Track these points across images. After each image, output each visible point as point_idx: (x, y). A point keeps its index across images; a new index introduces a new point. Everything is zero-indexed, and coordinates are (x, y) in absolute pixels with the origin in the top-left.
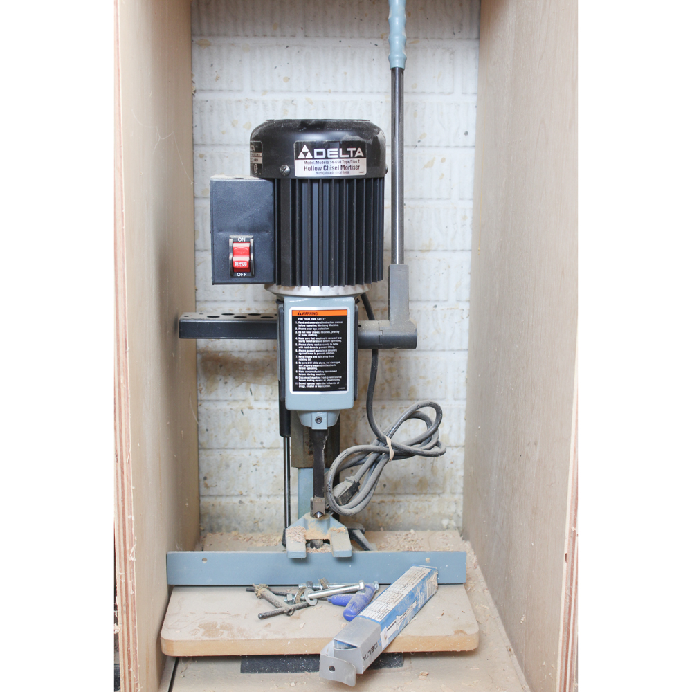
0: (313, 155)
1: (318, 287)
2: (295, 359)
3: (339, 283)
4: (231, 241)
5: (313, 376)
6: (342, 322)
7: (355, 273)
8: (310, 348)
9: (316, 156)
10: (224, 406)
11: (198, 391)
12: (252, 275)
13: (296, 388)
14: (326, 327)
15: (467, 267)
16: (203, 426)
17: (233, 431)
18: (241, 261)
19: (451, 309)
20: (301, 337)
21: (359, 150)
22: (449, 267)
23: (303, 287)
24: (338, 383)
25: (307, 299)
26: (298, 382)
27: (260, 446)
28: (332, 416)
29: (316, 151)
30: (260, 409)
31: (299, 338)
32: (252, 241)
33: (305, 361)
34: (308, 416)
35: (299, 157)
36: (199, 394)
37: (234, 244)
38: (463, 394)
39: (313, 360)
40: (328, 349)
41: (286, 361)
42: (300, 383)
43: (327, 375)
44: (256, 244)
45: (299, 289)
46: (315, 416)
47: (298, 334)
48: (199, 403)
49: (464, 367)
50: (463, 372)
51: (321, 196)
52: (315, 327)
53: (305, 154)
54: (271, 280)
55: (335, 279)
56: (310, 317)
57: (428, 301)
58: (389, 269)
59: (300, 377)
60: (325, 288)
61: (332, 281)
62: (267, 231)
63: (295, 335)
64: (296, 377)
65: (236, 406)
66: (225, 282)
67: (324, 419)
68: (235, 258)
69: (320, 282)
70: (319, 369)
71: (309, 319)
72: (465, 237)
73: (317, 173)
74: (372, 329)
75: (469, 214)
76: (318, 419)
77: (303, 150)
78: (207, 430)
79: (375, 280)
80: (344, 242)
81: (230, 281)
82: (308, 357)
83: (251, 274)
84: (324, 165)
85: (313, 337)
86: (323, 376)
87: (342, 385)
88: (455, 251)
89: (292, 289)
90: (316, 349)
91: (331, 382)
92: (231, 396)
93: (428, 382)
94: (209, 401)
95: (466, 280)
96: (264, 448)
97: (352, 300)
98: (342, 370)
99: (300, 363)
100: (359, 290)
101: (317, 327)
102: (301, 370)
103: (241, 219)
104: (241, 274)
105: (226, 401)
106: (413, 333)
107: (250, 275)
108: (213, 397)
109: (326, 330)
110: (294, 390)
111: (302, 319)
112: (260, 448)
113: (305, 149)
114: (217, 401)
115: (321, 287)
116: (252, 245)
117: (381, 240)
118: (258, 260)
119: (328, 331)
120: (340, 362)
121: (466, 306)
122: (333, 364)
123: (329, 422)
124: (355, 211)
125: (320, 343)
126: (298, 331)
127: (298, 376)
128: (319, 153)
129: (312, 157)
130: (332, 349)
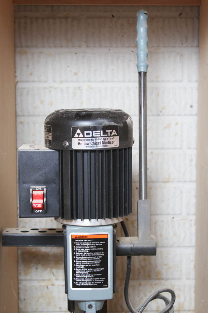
0: (84, 135)
1: (88, 220)
2: (74, 267)
3: (101, 217)
4: (31, 190)
5: (86, 278)
6: (104, 243)
7: (112, 211)
8: (84, 259)
9: (85, 136)
10: (36, 284)
11: (19, 274)
12: (45, 212)
13: (75, 286)
14: (94, 246)
15: (193, 193)
16: (22, 296)
17: (41, 300)
18: (38, 203)
19: (184, 219)
20: (78, 252)
21: (114, 131)
22: (182, 192)
23: (78, 220)
24: (102, 282)
25: (81, 227)
26: (76, 282)
27: (59, 310)
28: (98, 304)
29: (85, 132)
30: (59, 285)
31: (76, 253)
32: (45, 189)
33: (80, 268)
34: (83, 303)
35: (75, 137)
36: (19, 276)
37: (34, 192)
38: (193, 275)
39: (86, 267)
40: (95, 260)
42: (77, 283)
43: (95, 277)
44: (48, 192)
45: (76, 222)
46: (88, 304)
47: (76, 250)
48: (20, 282)
49: (193, 257)
50: (192, 261)
51: (89, 161)
52: (86, 246)
53: (79, 134)
54: (58, 215)
55: (99, 215)
56: (83, 239)
57: (168, 214)
58: (138, 203)
59: (77, 279)
60: (93, 220)
61: (97, 216)
62: (55, 183)
63: (73, 251)
64: (75, 279)
65: (44, 284)
66: (28, 216)
67: (94, 306)
68: (34, 201)
69: (90, 217)
70: (90, 273)
71: (83, 240)
72: (191, 173)
73: (87, 146)
74: (126, 243)
75: (194, 158)
76: (90, 306)
77: (77, 132)
78: (24, 300)
79: (125, 214)
80: (105, 190)
81: (31, 216)
82: (82, 265)
83: (45, 211)
84: (91, 141)
85: (85, 252)
86: (92, 278)
87: (105, 284)
88: (185, 182)
89: (71, 221)
90: (87, 260)
91: (98, 282)
92: (40, 277)
93: (169, 268)
94: (26, 280)
95: (193, 201)
97: (111, 227)
98: (105, 274)
99: (77, 269)
100: (116, 221)
101: (88, 246)
102: (78, 274)
103: (38, 176)
104: (38, 211)
105: (37, 280)
106: (153, 246)
107: (44, 212)
108: (28, 277)
109: (94, 248)
110: (73, 287)
111: (78, 240)
112: (59, 312)
113: (79, 131)
114: (31, 280)
115: (90, 220)
116: (45, 192)
117: (130, 188)
118: (49, 202)
119: (95, 248)
120: (103, 269)
121: (193, 218)
122: (99, 270)
123: (97, 308)
124: (112, 170)
125: (90, 256)
126: (75, 248)
127: (76, 278)
128: (88, 134)
129: (83, 136)
130: (98, 260)
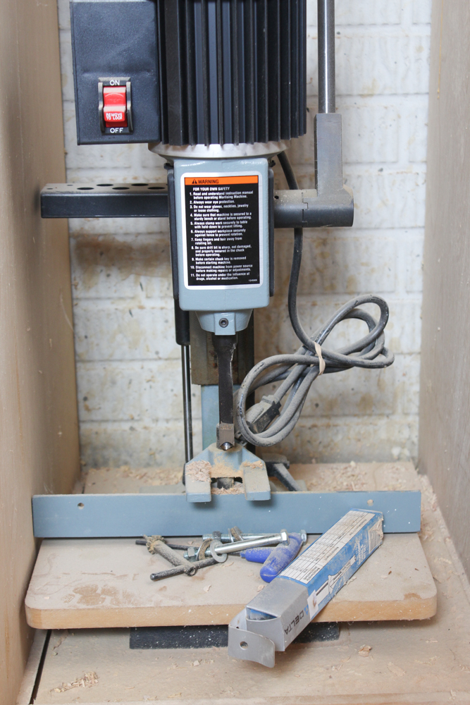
1: (219, 146)
2: (190, 243)
3: (247, 140)
4: (100, 85)
5: (215, 265)
6: (252, 193)
7: (267, 126)
8: (211, 226)
10: (107, 306)
11: (73, 287)
12: (130, 131)
13: (192, 282)
14: (230, 199)
15: (423, 117)
16: (81, 331)
17: (119, 337)
18: (115, 112)
19: (402, 173)
20: (197, 213)
22: (399, 117)
23: (198, 146)
24: (248, 274)
25: (204, 162)
26: (195, 273)
27: (155, 356)
28: (241, 317)
30: (153, 308)
31: (195, 215)
32: (128, 84)
33: (203, 246)
34: (210, 317)
36: (74, 290)
37: (105, 89)
38: (418, 284)
39: (214, 243)
40: (233, 229)
41: (179, 245)
42: (197, 275)
43: (233, 263)
44: (134, 89)
45: (193, 149)
46: (219, 317)
47: (193, 209)
48: (75, 302)
49: (419, 249)
50: (418, 256)
51: (219, 20)
52: (215, 200)
54: (156, 138)
55: (240, 135)
56: (209, 186)
57: (371, 163)
58: (315, 120)
59: (197, 267)
60: (228, 146)
61: (237, 137)
62: (149, 71)
63: (189, 211)
64: (193, 267)
65: (122, 305)
66: (95, 141)
67: (231, 322)
68: (107, 109)
69: (221, 138)
70: (222, 255)
71: (207, 189)
72: (419, 75)
74: (293, 201)
75: (426, 45)
76: (223, 321)
78: (86, 337)
79: (294, 135)
80: (252, 82)
81: (101, 140)
82: (208, 240)
83: (129, 129)
85: (213, 213)
86: (228, 265)
87: (253, 277)
88: (406, 95)
89: (184, 149)
90: (218, 229)
91: (238, 272)
92: (115, 292)
93: (373, 270)
94: (88, 299)
95: (422, 134)
96: (160, 359)
97: (264, 162)
98: (253, 256)
99: (196, 248)
100: (274, 148)
101: (219, 200)
102: (199, 257)
103: (112, 55)
104: (116, 130)
105: (109, 298)
106: (348, 206)
107: (127, 131)
108: (92, 293)
109: (230, 204)
110: (190, 284)
111: (198, 189)
112: (155, 360)
114: (98, 299)
115: (222, 146)
116: (129, 90)
117: (302, 80)
118: (137, 111)
119: (233, 204)
120: (249, 246)
121: (422, 169)
122: (241, 248)
123: (237, 327)
124: (266, 40)
125: (223, 221)
126: (193, 205)
127: (195, 265)
130: (239, 228)
